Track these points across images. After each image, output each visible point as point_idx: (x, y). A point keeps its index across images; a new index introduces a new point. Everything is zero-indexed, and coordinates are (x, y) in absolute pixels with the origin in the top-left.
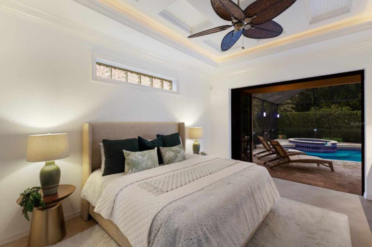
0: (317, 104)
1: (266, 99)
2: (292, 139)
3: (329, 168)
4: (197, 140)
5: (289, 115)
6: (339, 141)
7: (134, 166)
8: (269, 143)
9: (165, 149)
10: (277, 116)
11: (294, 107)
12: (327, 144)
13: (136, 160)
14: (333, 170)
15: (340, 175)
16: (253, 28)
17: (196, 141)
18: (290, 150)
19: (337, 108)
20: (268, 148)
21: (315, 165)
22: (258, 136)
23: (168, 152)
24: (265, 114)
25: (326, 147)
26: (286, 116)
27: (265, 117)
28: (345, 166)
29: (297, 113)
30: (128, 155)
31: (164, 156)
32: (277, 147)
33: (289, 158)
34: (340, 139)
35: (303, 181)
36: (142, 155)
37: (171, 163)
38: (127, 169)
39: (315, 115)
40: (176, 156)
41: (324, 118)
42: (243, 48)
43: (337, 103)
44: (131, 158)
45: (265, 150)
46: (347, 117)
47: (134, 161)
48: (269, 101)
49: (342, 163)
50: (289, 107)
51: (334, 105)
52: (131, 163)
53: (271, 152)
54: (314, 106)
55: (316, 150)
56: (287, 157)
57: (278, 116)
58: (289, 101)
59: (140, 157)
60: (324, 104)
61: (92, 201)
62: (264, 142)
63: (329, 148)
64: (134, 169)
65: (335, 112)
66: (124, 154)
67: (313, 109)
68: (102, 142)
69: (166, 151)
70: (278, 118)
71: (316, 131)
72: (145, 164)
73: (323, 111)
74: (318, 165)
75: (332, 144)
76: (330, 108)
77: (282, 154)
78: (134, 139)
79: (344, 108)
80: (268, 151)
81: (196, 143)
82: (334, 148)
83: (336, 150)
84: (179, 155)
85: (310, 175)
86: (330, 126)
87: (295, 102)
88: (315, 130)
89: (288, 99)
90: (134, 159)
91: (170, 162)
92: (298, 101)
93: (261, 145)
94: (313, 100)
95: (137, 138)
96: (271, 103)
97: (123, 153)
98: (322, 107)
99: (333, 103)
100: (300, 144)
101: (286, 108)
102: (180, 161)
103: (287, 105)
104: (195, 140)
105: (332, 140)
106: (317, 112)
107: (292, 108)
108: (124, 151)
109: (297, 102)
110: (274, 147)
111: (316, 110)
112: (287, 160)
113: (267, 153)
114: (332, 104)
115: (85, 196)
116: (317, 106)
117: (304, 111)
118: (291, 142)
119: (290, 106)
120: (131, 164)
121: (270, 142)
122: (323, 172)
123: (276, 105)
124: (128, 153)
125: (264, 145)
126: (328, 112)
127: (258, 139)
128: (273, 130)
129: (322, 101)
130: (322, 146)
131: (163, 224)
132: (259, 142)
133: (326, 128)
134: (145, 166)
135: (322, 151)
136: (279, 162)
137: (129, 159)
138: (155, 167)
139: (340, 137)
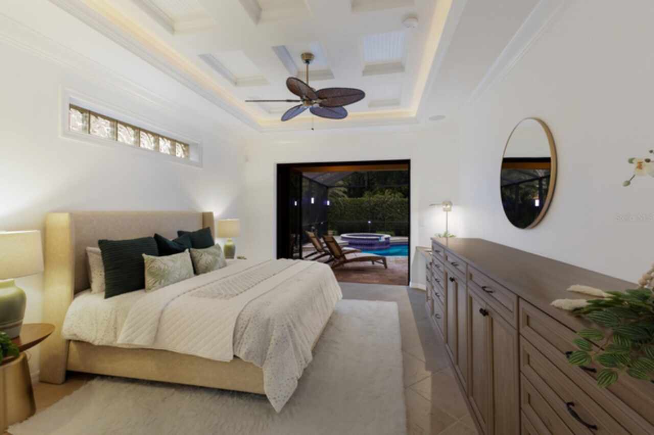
0: (370, 188)
1: (315, 178)
2: (344, 235)
3: (383, 265)
4: (231, 239)
5: (341, 202)
6: (392, 235)
7: (163, 277)
8: (322, 240)
9: (198, 252)
10: (326, 203)
11: (346, 190)
12: (381, 239)
13: (166, 267)
14: (386, 267)
15: (393, 271)
16: (321, 108)
17: (229, 241)
18: (345, 248)
19: (390, 194)
20: (319, 247)
21: (369, 263)
22: (306, 232)
23: (205, 255)
24: (313, 201)
25: (380, 243)
26: (338, 203)
27: (312, 204)
28: (396, 262)
29: (350, 199)
30: (152, 262)
31: (199, 261)
32: (332, 245)
33: (345, 258)
34: (392, 233)
35: (360, 281)
36: (173, 261)
37: (209, 271)
38: (151, 283)
39: (369, 202)
40: (216, 261)
41: (378, 207)
42: (313, 129)
43: (391, 188)
44: (156, 266)
45: (316, 251)
46: (399, 206)
47: (162, 270)
48: (318, 181)
49: (394, 260)
50: (341, 190)
51: (387, 190)
52: (157, 273)
53: (323, 253)
54: (367, 190)
55: (370, 248)
56: (343, 256)
57: (328, 203)
58: (341, 183)
59: (171, 264)
60: (378, 188)
61: (92, 339)
62: (315, 240)
63: (382, 244)
64: (163, 281)
65: (389, 199)
66: (145, 261)
67: (366, 193)
68: (97, 244)
69: (202, 255)
70: (328, 206)
71: (370, 224)
72: (178, 273)
73: (377, 197)
74: (373, 263)
75: (386, 239)
76: (384, 194)
77: (337, 252)
78: (149, 238)
79: (396, 195)
80: (319, 251)
81: (230, 244)
82: (387, 243)
83: (388, 246)
84: (219, 259)
85: (365, 275)
86: (383, 217)
87: (347, 184)
88: (369, 222)
89: (339, 180)
90: (162, 266)
91: (207, 270)
92: (350, 182)
93: (310, 245)
94: (366, 183)
95: (153, 236)
96: (319, 184)
97: (143, 259)
98: (375, 193)
99: (387, 188)
100: (353, 241)
101: (337, 192)
102: (220, 268)
103: (339, 188)
104: (228, 239)
105: (386, 233)
106: (371, 198)
107: (345, 192)
108: (144, 255)
109: (350, 184)
110: (328, 246)
111: (370, 196)
112: (342, 259)
113: (319, 254)
114: (385, 190)
115: (75, 335)
116: (372, 190)
117: (357, 197)
118: (343, 238)
119: (343, 189)
120: (158, 275)
121: (324, 239)
122: (378, 270)
123: (325, 188)
124: (151, 259)
125: (314, 244)
126: (382, 199)
127: (307, 236)
128: (322, 223)
129: (376, 184)
130: (376, 241)
131: (252, 319)
132: (309, 240)
133: (380, 219)
134: (177, 276)
135: (376, 247)
136: (334, 263)
137: (154, 266)
138: (190, 277)
139: (393, 230)
